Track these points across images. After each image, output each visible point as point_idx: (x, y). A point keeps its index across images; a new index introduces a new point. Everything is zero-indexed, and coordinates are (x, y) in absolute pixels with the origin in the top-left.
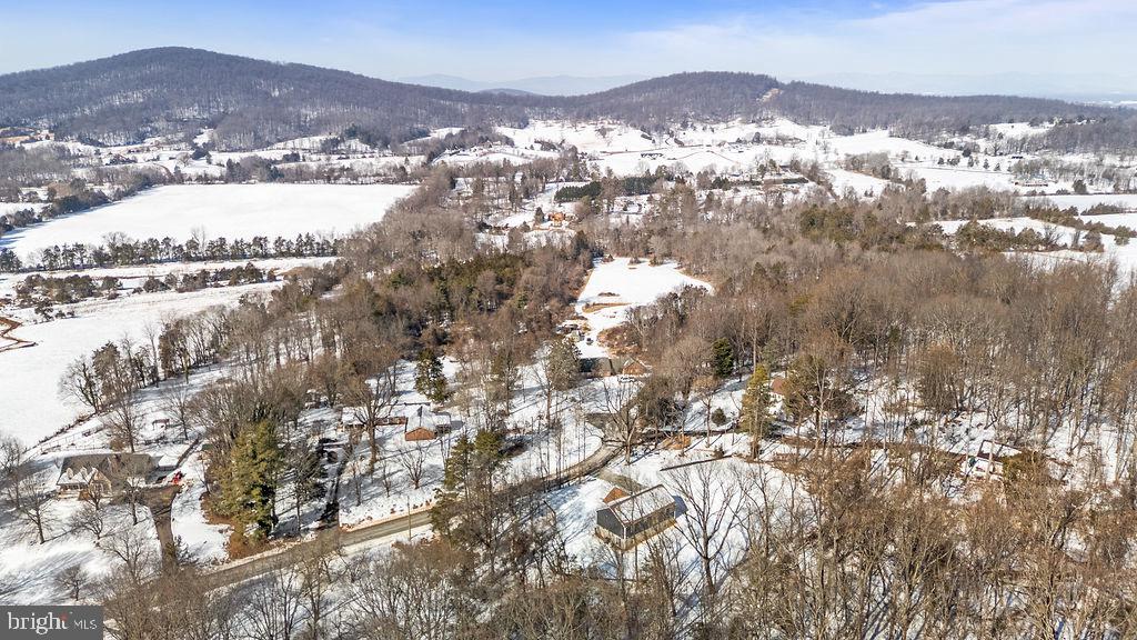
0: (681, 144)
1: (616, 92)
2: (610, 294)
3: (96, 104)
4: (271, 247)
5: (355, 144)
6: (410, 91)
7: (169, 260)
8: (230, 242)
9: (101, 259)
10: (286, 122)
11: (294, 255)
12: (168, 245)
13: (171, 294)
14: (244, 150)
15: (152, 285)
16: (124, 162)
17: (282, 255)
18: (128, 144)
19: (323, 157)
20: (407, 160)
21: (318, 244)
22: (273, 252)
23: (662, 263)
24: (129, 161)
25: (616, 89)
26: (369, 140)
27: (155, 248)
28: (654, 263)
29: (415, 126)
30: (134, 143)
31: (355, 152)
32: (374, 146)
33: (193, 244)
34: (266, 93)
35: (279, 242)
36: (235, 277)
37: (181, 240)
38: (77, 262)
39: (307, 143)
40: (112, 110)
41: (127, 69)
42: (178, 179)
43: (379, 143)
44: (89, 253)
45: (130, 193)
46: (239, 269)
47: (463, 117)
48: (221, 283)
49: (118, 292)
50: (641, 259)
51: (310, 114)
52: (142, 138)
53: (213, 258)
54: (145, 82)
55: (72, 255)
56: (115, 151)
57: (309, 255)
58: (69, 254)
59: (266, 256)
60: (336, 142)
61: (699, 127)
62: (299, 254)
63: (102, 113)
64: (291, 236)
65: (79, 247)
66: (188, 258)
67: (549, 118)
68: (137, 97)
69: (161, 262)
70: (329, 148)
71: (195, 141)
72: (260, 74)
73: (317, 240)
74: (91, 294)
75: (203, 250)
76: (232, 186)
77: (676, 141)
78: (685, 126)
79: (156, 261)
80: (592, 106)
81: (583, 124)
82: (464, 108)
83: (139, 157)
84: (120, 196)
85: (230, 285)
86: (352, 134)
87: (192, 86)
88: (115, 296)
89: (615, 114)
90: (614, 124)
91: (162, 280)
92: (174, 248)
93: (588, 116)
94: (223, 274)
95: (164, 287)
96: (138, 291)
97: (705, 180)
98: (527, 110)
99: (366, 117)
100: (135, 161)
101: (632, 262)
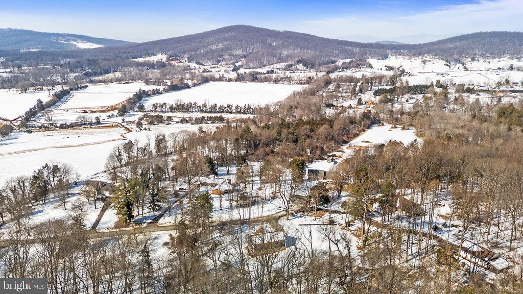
0: (466, 69)
1: (439, 42)
2: (368, 142)
3: (206, 48)
4: (234, 109)
5: (300, 66)
6: (333, 42)
7: (195, 111)
8: (218, 106)
9: (172, 109)
10: (275, 56)
11: (242, 113)
12: (195, 105)
13: (189, 125)
14: (253, 68)
15: (183, 121)
16: (207, 72)
17: (238, 112)
18: (213, 65)
19: (283, 72)
20: (317, 74)
21: (252, 109)
22: (234, 111)
23: (408, 129)
24: (209, 71)
25: (440, 41)
26: (306, 64)
27: (191, 106)
28: (403, 129)
29: (331, 58)
30: (215, 64)
31: (298, 70)
32: (307, 67)
33: (205, 106)
34: (270, 44)
35: (237, 107)
36: (214, 120)
37: (200, 103)
38: (164, 110)
39: (279, 66)
40: (211, 51)
41: (220, 34)
42: (221, 79)
43: (310, 66)
44: (168, 107)
45: (199, 84)
46: (217, 117)
47: (355, 54)
48: (208, 122)
49: (170, 122)
50: (397, 126)
51: (285, 53)
52: (219, 62)
53: (211, 112)
54: (226, 39)
55: (162, 107)
56: (206, 67)
57: (248, 113)
58: (161, 106)
59: (231, 113)
60: (291, 65)
61: (482, 60)
62: (244, 113)
63: (207, 52)
64: (242, 105)
65: (165, 104)
66: (202, 111)
67: (399, 55)
68: (221, 46)
69: (192, 112)
70: (289, 68)
71: (236, 64)
72: (269, 36)
73: (253, 107)
74: (161, 122)
75: (208, 108)
76: (238, 83)
77: (465, 68)
78: (473, 60)
79: (190, 112)
80: (423, 49)
81: (416, 58)
82: (356, 50)
83: (213, 70)
84: (195, 85)
85: (211, 123)
86: (299, 62)
87: (242, 41)
88: (169, 124)
89: (434, 53)
90: (432, 58)
91: (187, 119)
92: (198, 107)
93: (420, 54)
94: (210, 118)
95: (187, 122)
96: (178, 122)
97: (461, 89)
98: (388, 51)
99: (308, 54)
100: (211, 72)
101: (392, 127)
